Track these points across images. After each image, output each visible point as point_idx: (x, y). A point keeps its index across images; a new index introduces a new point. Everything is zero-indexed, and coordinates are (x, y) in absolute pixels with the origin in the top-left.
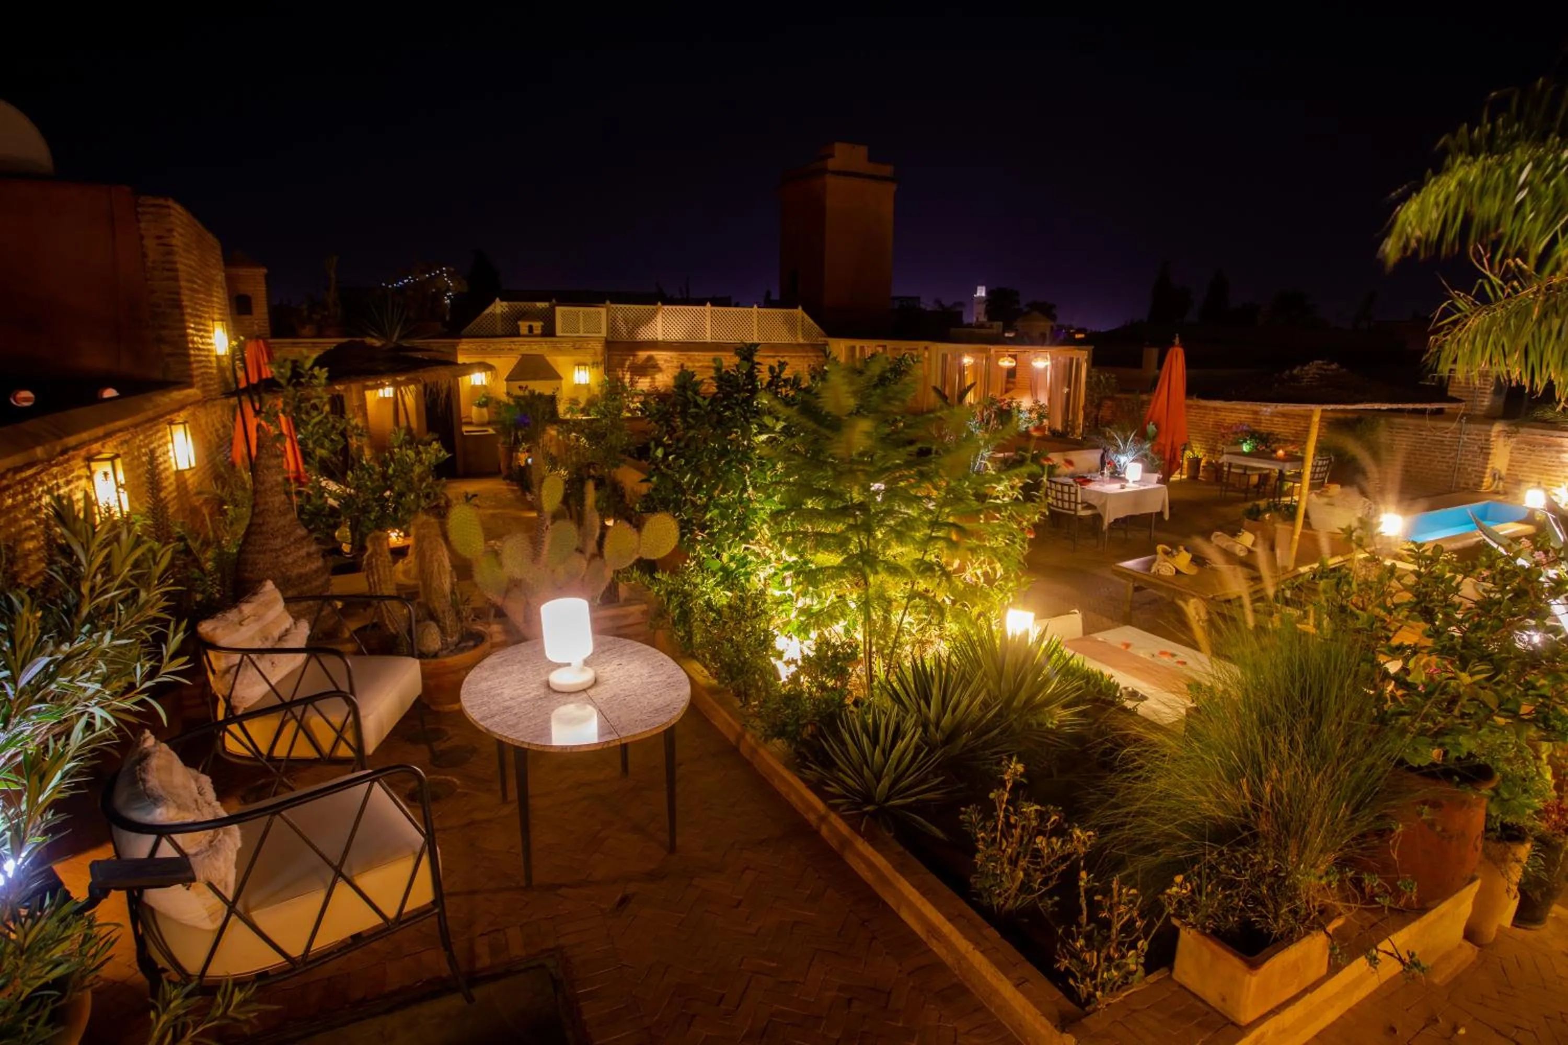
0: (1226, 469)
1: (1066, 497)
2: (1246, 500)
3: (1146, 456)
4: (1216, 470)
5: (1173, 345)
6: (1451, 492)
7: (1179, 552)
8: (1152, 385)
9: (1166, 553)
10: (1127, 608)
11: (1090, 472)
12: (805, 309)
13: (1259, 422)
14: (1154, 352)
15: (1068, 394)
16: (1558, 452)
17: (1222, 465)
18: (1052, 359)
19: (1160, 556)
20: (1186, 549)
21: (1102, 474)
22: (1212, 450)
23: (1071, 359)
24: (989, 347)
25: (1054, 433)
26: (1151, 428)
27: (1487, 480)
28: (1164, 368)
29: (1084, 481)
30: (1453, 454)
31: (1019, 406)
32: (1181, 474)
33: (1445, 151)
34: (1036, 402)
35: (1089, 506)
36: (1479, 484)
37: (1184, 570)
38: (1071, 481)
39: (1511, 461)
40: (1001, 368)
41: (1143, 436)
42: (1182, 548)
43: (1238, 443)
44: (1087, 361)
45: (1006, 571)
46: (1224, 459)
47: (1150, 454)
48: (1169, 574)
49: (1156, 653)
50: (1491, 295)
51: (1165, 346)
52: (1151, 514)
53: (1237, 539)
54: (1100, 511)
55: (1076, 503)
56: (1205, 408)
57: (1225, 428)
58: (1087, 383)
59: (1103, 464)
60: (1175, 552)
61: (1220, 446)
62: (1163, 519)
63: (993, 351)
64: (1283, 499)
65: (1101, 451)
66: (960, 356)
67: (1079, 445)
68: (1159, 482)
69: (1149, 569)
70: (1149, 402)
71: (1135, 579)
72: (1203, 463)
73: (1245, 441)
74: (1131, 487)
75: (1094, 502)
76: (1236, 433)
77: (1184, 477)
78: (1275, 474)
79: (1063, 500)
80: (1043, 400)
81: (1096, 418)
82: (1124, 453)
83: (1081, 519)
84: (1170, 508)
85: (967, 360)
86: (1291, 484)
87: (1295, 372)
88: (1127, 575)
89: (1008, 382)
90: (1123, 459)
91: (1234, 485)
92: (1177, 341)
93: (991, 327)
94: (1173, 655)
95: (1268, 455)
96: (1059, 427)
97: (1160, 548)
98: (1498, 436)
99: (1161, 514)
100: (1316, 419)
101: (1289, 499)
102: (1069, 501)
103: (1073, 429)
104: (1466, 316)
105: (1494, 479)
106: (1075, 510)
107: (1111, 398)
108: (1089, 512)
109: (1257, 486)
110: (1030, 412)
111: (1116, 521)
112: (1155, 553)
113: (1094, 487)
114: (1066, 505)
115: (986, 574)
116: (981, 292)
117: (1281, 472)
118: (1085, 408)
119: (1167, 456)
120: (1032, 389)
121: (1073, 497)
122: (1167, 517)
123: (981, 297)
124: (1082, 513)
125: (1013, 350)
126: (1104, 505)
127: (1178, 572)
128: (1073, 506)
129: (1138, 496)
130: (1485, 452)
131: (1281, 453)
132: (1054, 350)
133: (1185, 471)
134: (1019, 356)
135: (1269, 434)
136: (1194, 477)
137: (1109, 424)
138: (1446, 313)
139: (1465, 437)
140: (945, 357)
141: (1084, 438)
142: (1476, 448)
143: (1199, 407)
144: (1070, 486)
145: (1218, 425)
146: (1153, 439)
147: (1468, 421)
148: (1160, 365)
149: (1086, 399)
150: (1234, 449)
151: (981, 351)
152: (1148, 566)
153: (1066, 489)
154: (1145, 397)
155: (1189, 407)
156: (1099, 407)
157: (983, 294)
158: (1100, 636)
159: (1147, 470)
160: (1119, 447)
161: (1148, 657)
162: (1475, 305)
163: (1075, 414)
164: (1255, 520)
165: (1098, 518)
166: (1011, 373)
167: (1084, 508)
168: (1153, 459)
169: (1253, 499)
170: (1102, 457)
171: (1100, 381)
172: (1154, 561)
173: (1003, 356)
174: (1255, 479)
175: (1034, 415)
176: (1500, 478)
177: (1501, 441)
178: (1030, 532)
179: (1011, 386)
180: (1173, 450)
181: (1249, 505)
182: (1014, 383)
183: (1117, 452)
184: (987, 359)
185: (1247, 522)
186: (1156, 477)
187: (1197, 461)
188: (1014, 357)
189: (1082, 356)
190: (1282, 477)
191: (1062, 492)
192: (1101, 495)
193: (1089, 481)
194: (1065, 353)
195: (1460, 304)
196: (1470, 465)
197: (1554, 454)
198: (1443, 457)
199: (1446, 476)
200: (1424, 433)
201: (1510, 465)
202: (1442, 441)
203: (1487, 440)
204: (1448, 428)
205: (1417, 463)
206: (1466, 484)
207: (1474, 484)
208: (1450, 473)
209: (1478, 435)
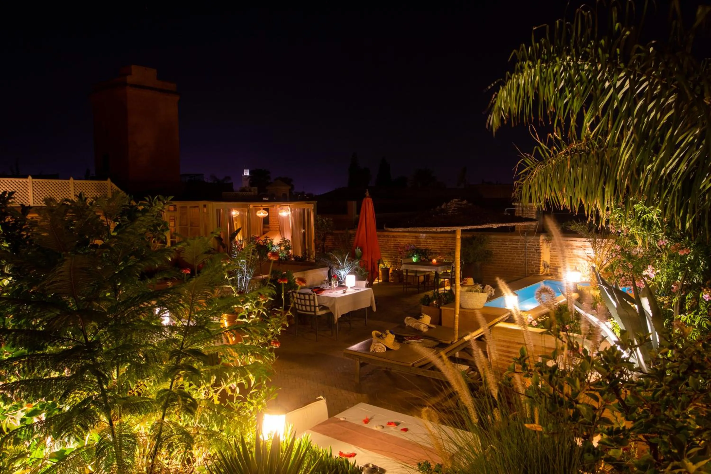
0: (405, 274)
1: (308, 303)
2: (419, 292)
3: (356, 269)
4: (398, 274)
5: (365, 196)
6: (526, 277)
7: (387, 334)
8: (355, 224)
9: (378, 336)
10: (357, 380)
11: (322, 283)
12: (112, 181)
13: (420, 243)
14: (354, 204)
15: (304, 233)
16: (572, 249)
17: (402, 271)
18: (291, 211)
19: (375, 339)
20: (391, 332)
21: (330, 284)
22: (395, 263)
23: (304, 210)
24: (248, 203)
25: (296, 258)
26: (358, 251)
27: (542, 268)
28: (362, 212)
29: (319, 290)
30: (523, 255)
31: (271, 242)
32: (379, 279)
33: (515, 60)
34: (283, 238)
35: (324, 308)
36: (538, 271)
37: (391, 347)
38: (310, 291)
39: (551, 256)
40: (259, 218)
41: (353, 257)
42: (388, 332)
43: (410, 257)
44: (313, 210)
45: (258, 380)
46: (403, 267)
47: (359, 268)
48: (382, 351)
49: (385, 424)
50: (543, 155)
51: (360, 198)
52: (365, 308)
53: (421, 320)
54: (331, 310)
55: (315, 306)
56: (388, 236)
57: (401, 248)
58: (315, 225)
59: (330, 278)
60: (384, 335)
61: (399, 260)
62: (373, 311)
63: (251, 206)
64: (440, 289)
65: (328, 269)
66: (230, 211)
67: (313, 266)
68: (367, 286)
69: (369, 349)
70: (355, 235)
71: (360, 358)
72: (390, 271)
73: (413, 255)
74: (350, 291)
75: (327, 305)
76: (407, 250)
77: (381, 281)
78: (433, 274)
79: (306, 305)
80: (288, 237)
81: (323, 246)
82: (343, 268)
83: (319, 316)
84: (376, 303)
85: (235, 213)
86: (442, 280)
87: (443, 207)
88: (354, 355)
89: (264, 227)
90: (342, 273)
91: (409, 283)
92: (367, 194)
93: (250, 191)
94: (397, 424)
95: (427, 263)
96: (300, 255)
97: (374, 333)
98: (543, 243)
99: (371, 307)
100: (459, 236)
101: (442, 289)
102: (310, 306)
103: (309, 255)
104: (532, 169)
105: (545, 267)
106: (315, 312)
107: (332, 234)
108: (324, 312)
109: (423, 283)
110: (280, 245)
111: (343, 316)
112: (372, 337)
113: (326, 294)
114: (308, 309)
115: (240, 385)
116: (247, 173)
117: (436, 273)
118: (315, 241)
119: (370, 268)
120: (281, 231)
121: (312, 302)
122: (375, 309)
123: (246, 176)
124: (320, 313)
125: (265, 205)
126: (334, 306)
127: (388, 349)
128: (313, 308)
129: (355, 296)
130: (538, 252)
131: (434, 261)
132: (293, 204)
133: (381, 277)
134: (271, 209)
135: (426, 250)
136: (386, 281)
137: (331, 250)
138: (522, 167)
139: (528, 244)
140: (218, 211)
141: (316, 261)
142: (534, 250)
143: (384, 236)
144: (309, 295)
145: (397, 246)
146: (360, 258)
147: (528, 235)
148: (358, 212)
149: (316, 236)
150: (408, 261)
151: (243, 206)
152: (368, 346)
153: (307, 297)
154: (351, 232)
155: (379, 236)
156: (324, 240)
157: (248, 174)
158: (341, 417)
159: (359, 279)
160: (339, 265)
161: (379, 429)
162: (536, 161)
163: (310, 246)
164: (428, 305)
165: (330, 315)
166: (266, 220)
167: (320, 310)
168: (361, 271)
169: (424, 291)
170: (329, 273)
171: (323, 223)
172: (370, 343)
173: (260, 209)
174: (422, 278)
175: (282, 248)
176: (548, 266)
177: (545, 244)
178: (275, 342)
179: (267, 229)
180: (373, 264)
181: (422, 295)
182: (268, 227)
183: (338, 268)
184: (248, 212)
185: (423, 308)
186: (364, 283)
187: (386, 271)
188: (267, 210)
189: (310, 207)
190: (437, 276)
191: (305, 300)
192: (331, 299)
193: (322, 290)
194: (299, 207)
195: (528, 161)
196: (532, 260)
197: (570, 250)
198: (519, 257)
199: (522, 267)
200: (507, 243)
201: (551, 258)
202: (517, 247)
203: (538, 245)
204: (519, 240)
205: (506, 261)
206: (532, 271)
207: (536, 271)
208: (523, 265)
209: (533, 242)
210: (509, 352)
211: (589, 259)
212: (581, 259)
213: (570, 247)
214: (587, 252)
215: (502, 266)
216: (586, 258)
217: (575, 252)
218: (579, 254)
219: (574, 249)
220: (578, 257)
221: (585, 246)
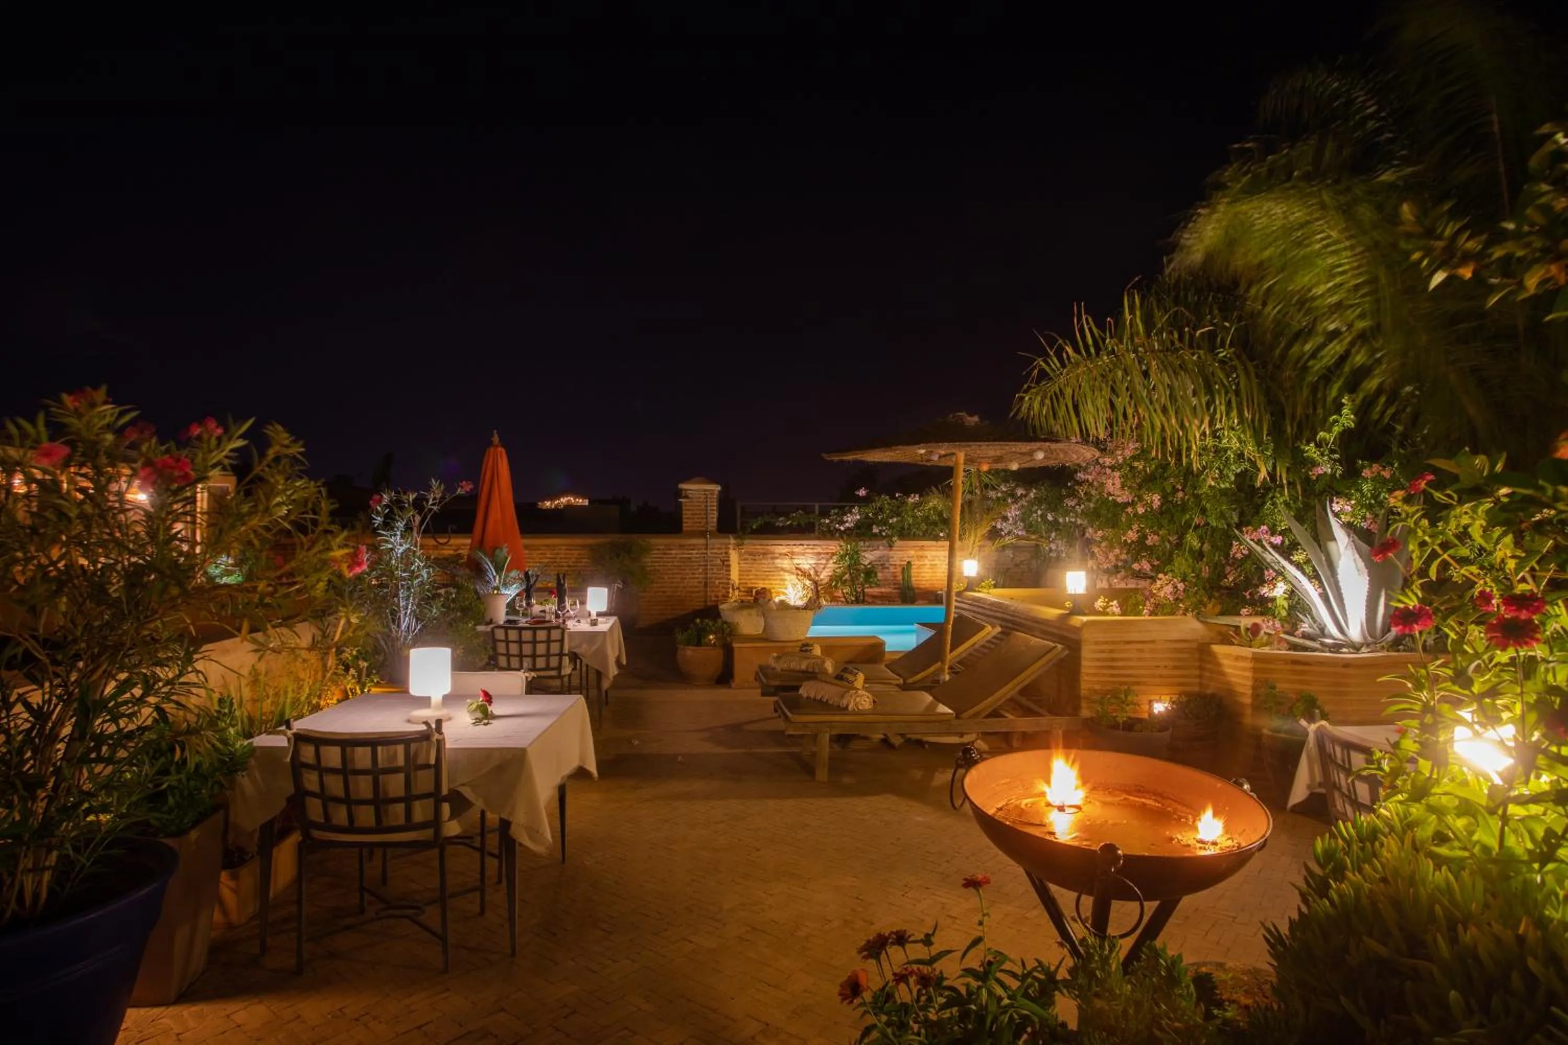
16: (773, 558)
26: (502, 554)
30: (701, 570)
36: (726, 596)
39: (741, 571)
92: (496, 439)
98: (732, 549)
130: (726, 564)
139: (709, 552)
142: (719, 562)
147: (710, 536)
176: (737, 588)
177: (735, 553)
196: (717, 578)
197: (770, 561)
198: (693, 574)
199: (698, 592)
200: (673, 552)
201: (740, 575)
202: (690, 558)
203: (726, 553)
204: (694, 545)
205: (672, 583)
206: (717, 597)
207: (724, 596)
208: (702, 589)
209: (719, 549)
210: (1113, 660)
211: (800, 573)
212: (786, 574)
213: (770, 556)
214: (795, 561)
215: (664, 592)
216: (794, 571)
217: (780, 563)
218: (784, 566)
219: (777, 558)
220: (783, 569)
221: (793, 553)
